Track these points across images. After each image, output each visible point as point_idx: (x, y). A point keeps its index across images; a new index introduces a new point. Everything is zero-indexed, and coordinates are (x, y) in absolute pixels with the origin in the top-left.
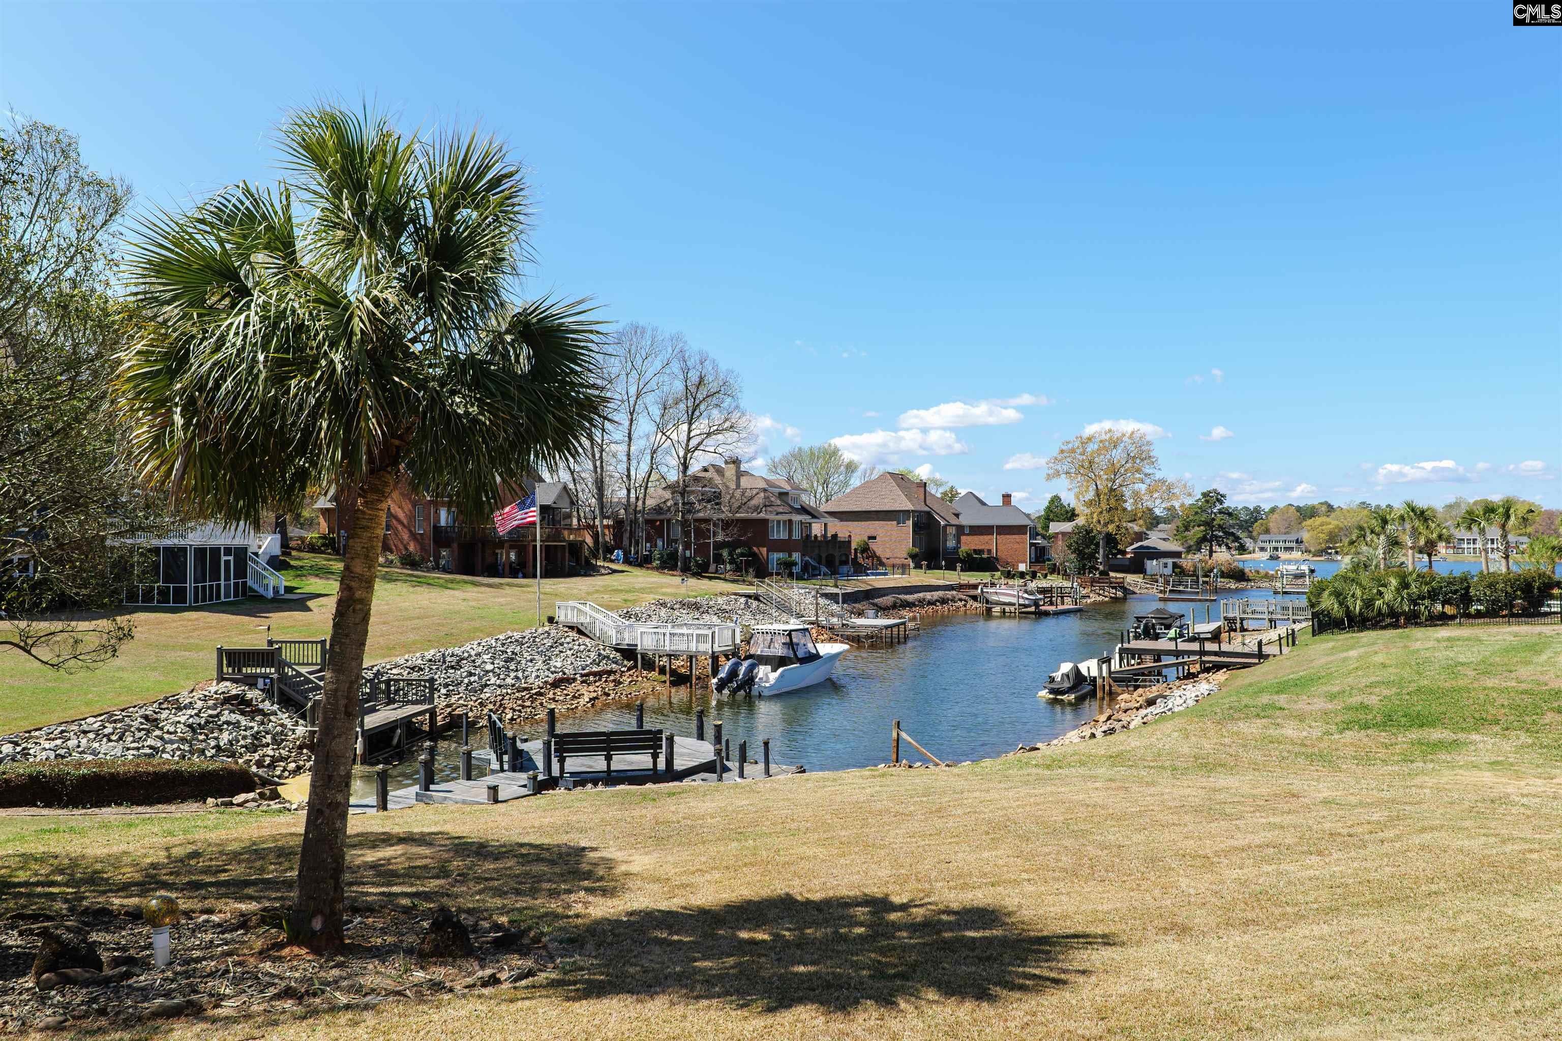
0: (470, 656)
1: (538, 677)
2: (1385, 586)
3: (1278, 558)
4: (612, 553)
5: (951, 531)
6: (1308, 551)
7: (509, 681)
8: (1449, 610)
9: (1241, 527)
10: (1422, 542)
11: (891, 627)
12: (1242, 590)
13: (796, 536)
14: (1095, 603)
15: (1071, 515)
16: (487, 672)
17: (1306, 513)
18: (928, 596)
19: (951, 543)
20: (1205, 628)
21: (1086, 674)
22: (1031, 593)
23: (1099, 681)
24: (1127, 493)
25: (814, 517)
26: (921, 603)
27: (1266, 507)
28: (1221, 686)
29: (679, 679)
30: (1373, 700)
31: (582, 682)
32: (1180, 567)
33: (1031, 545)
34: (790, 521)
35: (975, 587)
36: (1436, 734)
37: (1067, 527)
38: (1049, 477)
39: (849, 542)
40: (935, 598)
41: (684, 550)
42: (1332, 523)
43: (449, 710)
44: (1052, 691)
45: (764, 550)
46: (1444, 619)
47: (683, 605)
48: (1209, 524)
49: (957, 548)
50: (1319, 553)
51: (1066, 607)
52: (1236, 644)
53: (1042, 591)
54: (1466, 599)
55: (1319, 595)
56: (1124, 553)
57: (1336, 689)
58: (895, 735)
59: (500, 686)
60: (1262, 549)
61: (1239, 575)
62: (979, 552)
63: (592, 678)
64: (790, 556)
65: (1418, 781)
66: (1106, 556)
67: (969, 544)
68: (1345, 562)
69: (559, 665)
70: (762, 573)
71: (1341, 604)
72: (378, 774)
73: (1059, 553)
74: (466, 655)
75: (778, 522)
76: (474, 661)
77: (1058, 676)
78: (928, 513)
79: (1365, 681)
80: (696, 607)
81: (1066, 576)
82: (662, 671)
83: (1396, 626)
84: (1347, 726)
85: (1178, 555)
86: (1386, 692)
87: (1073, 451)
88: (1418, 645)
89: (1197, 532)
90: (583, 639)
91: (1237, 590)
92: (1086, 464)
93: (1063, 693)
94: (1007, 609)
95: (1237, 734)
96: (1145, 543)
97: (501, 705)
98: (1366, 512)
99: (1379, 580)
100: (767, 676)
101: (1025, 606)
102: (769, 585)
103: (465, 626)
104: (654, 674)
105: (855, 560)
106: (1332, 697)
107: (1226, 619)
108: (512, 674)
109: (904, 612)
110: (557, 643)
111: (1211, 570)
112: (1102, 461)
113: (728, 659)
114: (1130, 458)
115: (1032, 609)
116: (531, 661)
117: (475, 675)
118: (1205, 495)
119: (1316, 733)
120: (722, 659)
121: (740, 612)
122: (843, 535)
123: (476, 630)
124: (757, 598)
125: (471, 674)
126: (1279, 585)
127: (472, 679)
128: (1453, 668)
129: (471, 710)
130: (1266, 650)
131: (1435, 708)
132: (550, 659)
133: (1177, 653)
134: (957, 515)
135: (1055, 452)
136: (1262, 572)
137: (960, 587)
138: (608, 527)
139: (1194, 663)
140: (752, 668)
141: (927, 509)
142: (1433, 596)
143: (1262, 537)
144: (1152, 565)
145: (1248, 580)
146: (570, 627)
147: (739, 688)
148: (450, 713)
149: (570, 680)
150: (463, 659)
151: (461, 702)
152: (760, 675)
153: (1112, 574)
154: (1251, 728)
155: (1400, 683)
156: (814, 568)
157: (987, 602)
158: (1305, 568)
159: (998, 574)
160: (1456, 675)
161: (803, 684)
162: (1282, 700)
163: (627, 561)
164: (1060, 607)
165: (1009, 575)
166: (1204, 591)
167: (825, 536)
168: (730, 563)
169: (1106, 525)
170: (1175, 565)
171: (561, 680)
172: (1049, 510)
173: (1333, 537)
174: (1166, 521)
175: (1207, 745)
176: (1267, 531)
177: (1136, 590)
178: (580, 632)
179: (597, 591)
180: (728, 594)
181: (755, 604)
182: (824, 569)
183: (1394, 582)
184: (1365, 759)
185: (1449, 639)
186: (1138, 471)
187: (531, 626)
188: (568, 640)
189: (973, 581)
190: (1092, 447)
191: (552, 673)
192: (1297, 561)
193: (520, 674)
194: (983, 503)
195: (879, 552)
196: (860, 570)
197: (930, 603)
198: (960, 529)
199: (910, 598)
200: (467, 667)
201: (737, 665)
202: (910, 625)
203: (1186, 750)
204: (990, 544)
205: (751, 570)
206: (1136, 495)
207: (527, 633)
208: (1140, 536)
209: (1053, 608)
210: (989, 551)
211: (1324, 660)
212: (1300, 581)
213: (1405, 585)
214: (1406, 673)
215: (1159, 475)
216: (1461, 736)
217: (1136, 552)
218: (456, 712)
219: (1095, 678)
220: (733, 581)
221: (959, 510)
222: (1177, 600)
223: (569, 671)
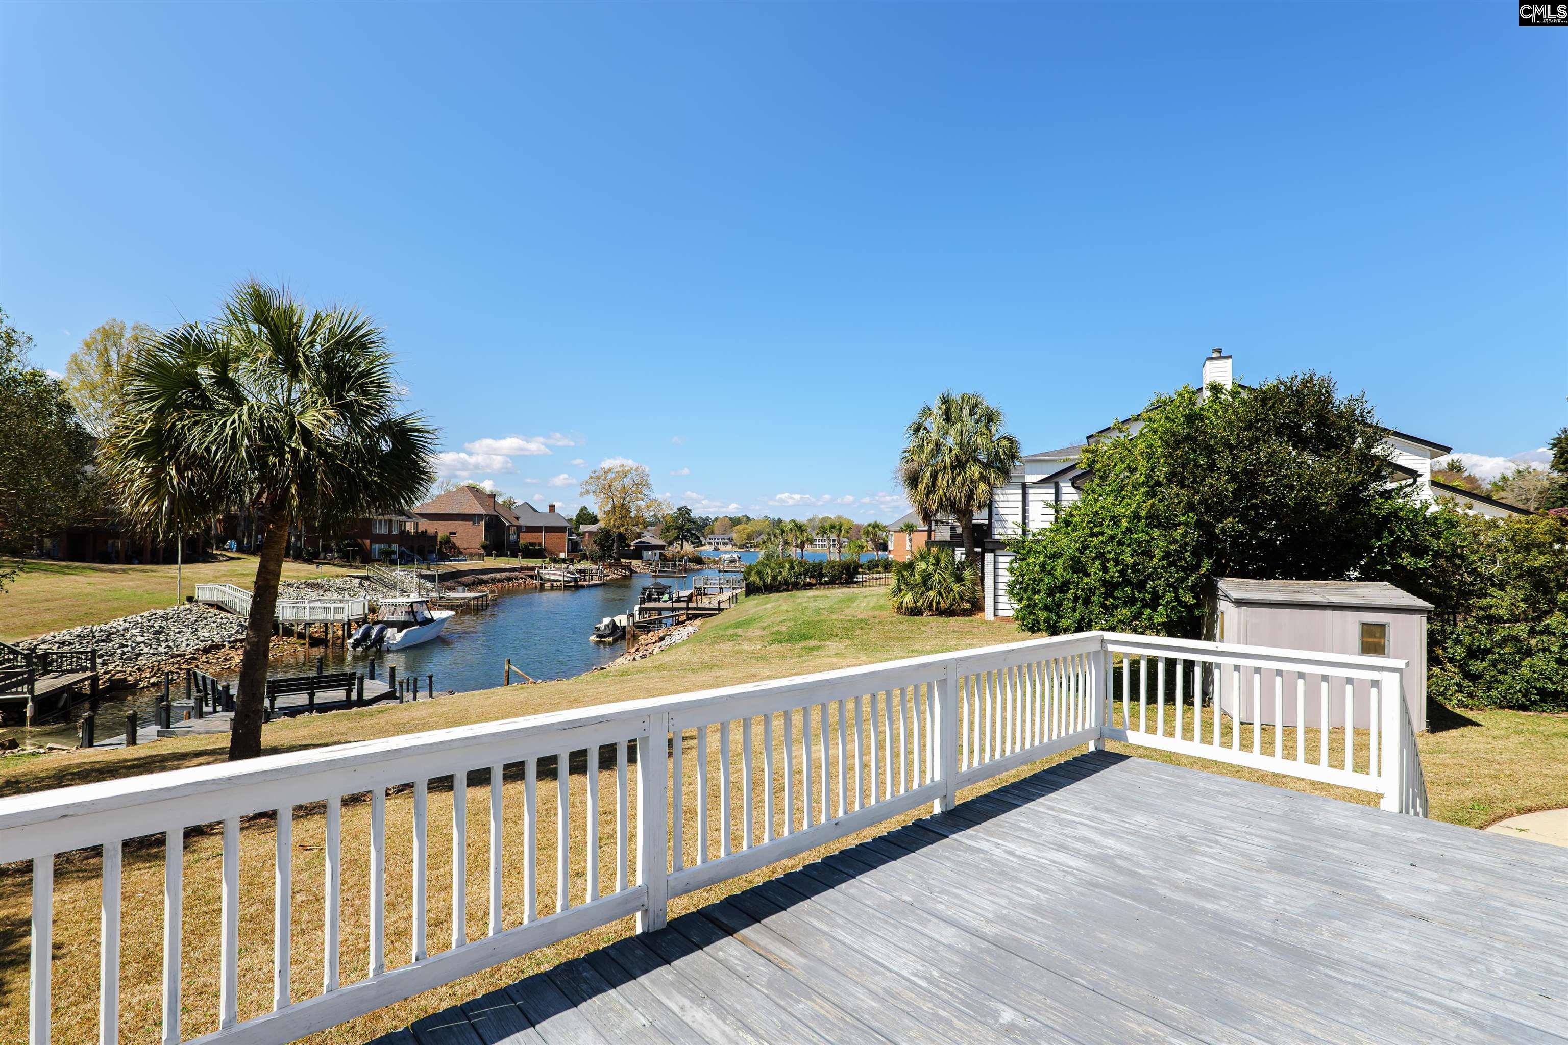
0: (118, 631)
1: (188, 645)
2: (782, 568)
3: (719, 549)
4: (225, 543)
5: (513, 529)
6: (735, 545)
7: (161, 650)
8: (813, 581)
9: (697, 529)
10: (799, 542)
11: (477, 598)
12: (701, 570)
13: (395, 532)
14: (612, 580)
15: (594, 520)
16: (139, 643)
17: (735, 522)
18: (498, 575)
19: (513, 538)
20: (684, 594)
21: (618, 624)
22: (572, 573)
23: (628, 628)
24: (633, 508)
25: (409, 518)
26: (493, 581)
27: (712, 517)
28: (700, 627)
29: (315, 642)
30: (783, 629)
31: (230, 648)
32: (664, 556)
33: (569, 540)
34: (391, 521)
35: (533, 569)
36: (812, 643)
37: (593, 528)
38: (582, 494)
39: (436, 537)
40: (503, 577)
41: (296, 541)
42: (750, 528)
43: (108, 676)
44: (599, 636)
45: (368, 542)
46: (809, 586)
47: (308, 585)
48: (681, 528)
49: (517, 542)
50: (742, 547)
51: (594, 582)
52: (705, 602)
53: (580, 572)
54: (821, 575)
55: (749, 573)
56: (629, 546)
57: (765, 624)
58: (506, 668)
59: (154, 654)
60: (710, 544)
61: (698, 561)
62: (531, 544)
63: (239, 644)
64: (390, 547)
65: (807, 664)
66: (618, 548)
67: (526, 539)
68: (761, 553)
69: (207, 635)
70: (367, 559)
71: (761, 578)
72: (128, 718)
73: (588, 546)
74: (115, 630)
75: (381, 521)
76: (123, 635)
77: (602, 626)
78: (497, 517)
79: (779, 619)
80: (317, 586)
81: (594, 561)
82: (301, 636)
83: (787, 590)
84: (772, 642)
85: (662, 547)
86: (789, 624)
87: (599, 477)
88: (799, 600)
89: (673, 533)
90: (223, 614)
91: (698, 570)
92: (607, 487)
93: (605, 637)
94: (555, 584)
95: (720, 650)
96: (642, 540)
97: (159, 669)
98: (767, 522)
99: (780, 565)
100: (394, 636)
101: (569, 582)
102: (377, 569)
103: (102, 606)
104: (293, 639)
105: (440, 550)
106: (764, 628)
107: (695, 588)
108: (164, 645)
109: (481, 588)
110: (200, 618)
111: (683, 558)
112: (617, 485)
113: (360, 626)
114: (635, 484)
115: (573, 584)
116: (179, 633)
117: (127, 646)
118: (679, 509)
119: (758, 647)
120: (354, 625)
121: (356, 590)
122: (431, 530)
123: (116, 609)
124: (367, 578)
125: (122, 646)
126: (722, 567)
127: (125, 650)
128: (818, 611)
129: (130, 674)
130: (723, 606)
131: (811, 631)
132: (197, 630)
133: (673, 610)
134: (517, 519)
135: (587, 478)
136: (712, 559)
137: (521, 569)
138: (219, 520)
139: (682, 614)
140: (382, 630)
141: (495, 513)
142: (805, 573)
143: (710, 536)
144: (647, 554)
145: (704, 564)
146: (209, 605)
147: (371, 646)
148: (109, 678)
149: (219, 647)
150: (113, 634)
151: (119, 668)
152: (388, 635)
153: (622, 560)
154: (727, 646)
155: (795, 619)
156: (409, 556)
157: (541, 579)
158: (735, 556)
159: (547, 560)
160: (820, 614)
161: (423, 640)
162: (739, 631)
163: (240, 549)
164: (591, 583)
165: (555, 561)
166: (680, 571)
167: (416, 532)
168: (337, 552)
169: (619, 527)
170: (661, 554)
171: (212, 647)
172: (579, 516)
173: (749, 537)
174: (652, 524)
175: (707, 658)
176: (713, 533)
177: (638, 570)
178: (220, 608)
179: (225, 575)
180: (343, 576)
181: (367, 583)
182: (417, 556)
183: (787, 566)
184: (782, 657)
185: (814, 597)
186: (640, 492)
187: (171, 605)
188: (210, 615)
189: (531, 565)
190: (611, 476)
191: (202, 641)
192: (730, 552)
193: (171, 644)
194: (536, 511)
195: (458, 544)
196: (444, 557)
197: (500, 581)
198: (519, 528)
199: (485, 577)
200: (117, 640)
201: (369, 630)
202: (490, 597)
203: (696, 660)
204: (542, 539)
205: (358, 557)
206: (639, 508)
207: (169, 610)
208: (639, 536)
209: (587, 583)
210: (540, 544)
211: (754, 610)
212: (733, 564)
213: (792, 568)
214: (798, 615)
215: (653, 496)
216: (823, 643)
217: (636, 545)
218: (116, 677)
219: (625, 627)
220: (341, 566)
221: (519, 515)
222: (663, 577)
223: (217, 640)
